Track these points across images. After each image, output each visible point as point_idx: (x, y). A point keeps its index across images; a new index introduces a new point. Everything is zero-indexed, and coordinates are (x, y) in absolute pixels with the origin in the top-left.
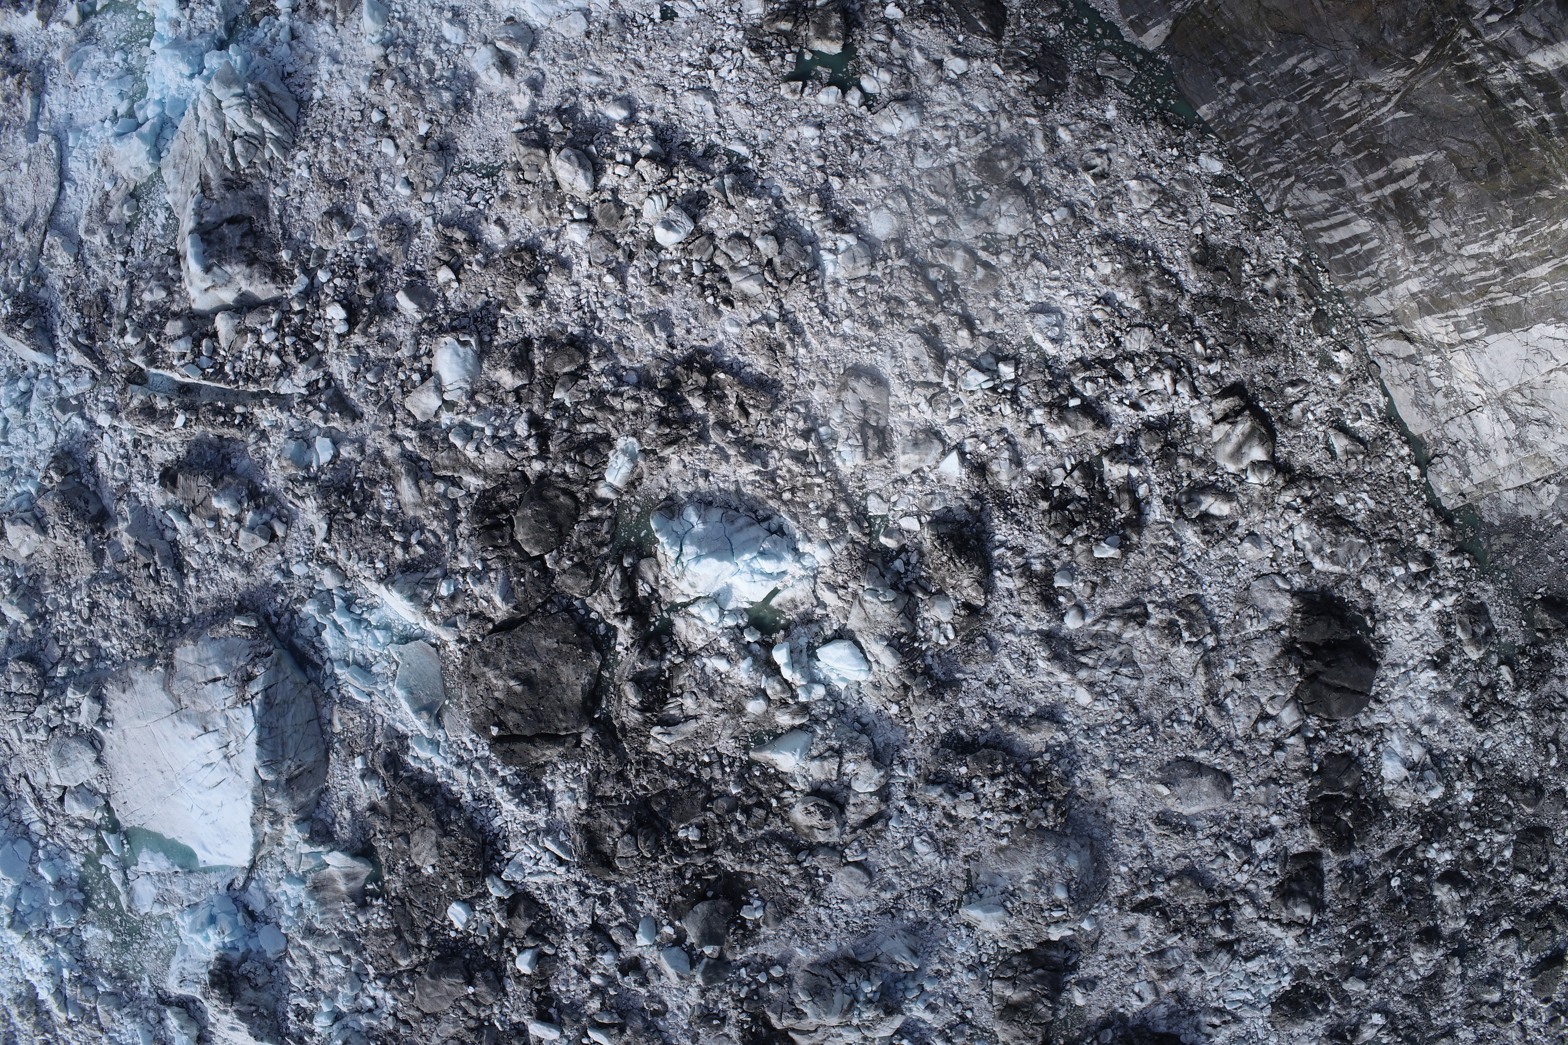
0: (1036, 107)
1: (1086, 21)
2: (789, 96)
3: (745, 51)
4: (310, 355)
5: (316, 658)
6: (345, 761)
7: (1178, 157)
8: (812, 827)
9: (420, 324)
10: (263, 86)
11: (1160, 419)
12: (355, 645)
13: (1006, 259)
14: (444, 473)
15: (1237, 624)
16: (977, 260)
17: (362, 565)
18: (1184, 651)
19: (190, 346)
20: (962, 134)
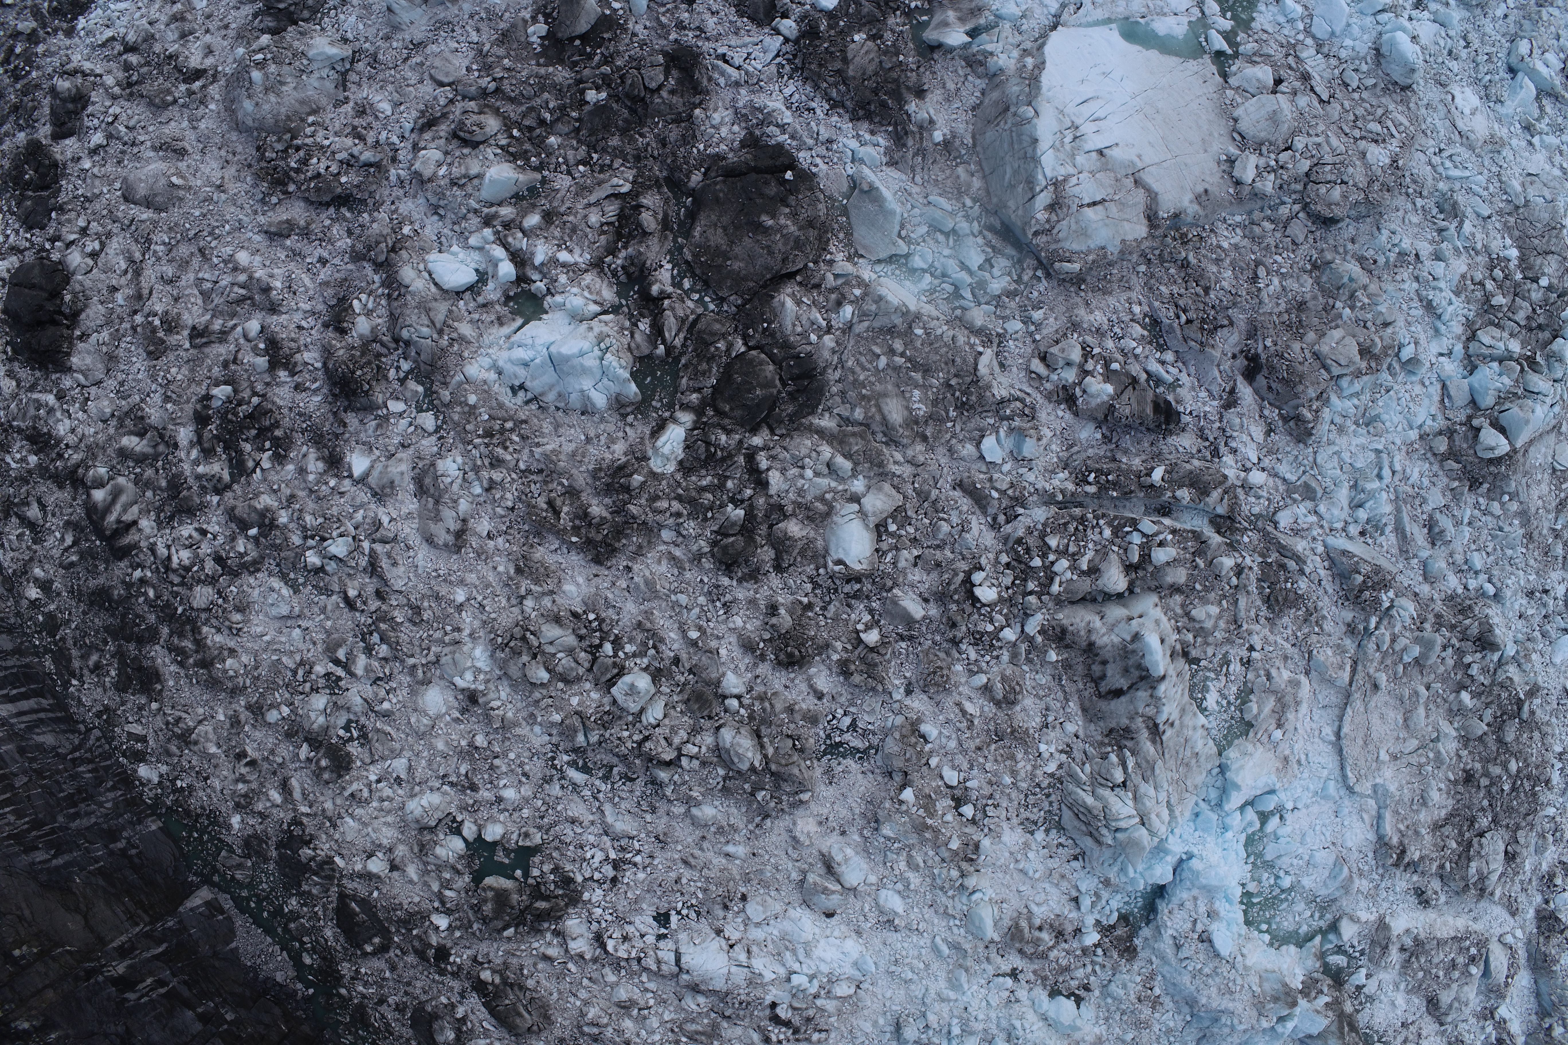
0: (301, 824)
1: (265, 914)
2: (532, 830)
3: (579, 879)
4: (1012, 548)
5: (989, 235)
6: (954, 137)
7: (176, 778)
8: (480, 113)
9: (895, 584)
10: (1098, 842)
11: (181, 523)
12: (947, 252)
13: (319, 669)
14: (856, 429)
15: (117, 337)
16: (346, 666)
17: (939, 332)
18: (159, 308)
19: (1153, 554)
20: (366, 794)
